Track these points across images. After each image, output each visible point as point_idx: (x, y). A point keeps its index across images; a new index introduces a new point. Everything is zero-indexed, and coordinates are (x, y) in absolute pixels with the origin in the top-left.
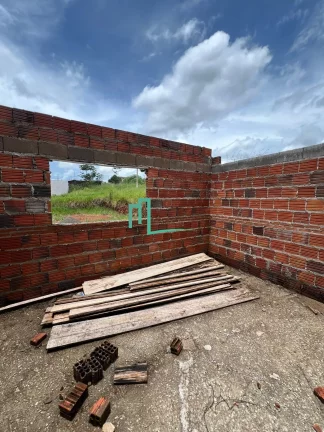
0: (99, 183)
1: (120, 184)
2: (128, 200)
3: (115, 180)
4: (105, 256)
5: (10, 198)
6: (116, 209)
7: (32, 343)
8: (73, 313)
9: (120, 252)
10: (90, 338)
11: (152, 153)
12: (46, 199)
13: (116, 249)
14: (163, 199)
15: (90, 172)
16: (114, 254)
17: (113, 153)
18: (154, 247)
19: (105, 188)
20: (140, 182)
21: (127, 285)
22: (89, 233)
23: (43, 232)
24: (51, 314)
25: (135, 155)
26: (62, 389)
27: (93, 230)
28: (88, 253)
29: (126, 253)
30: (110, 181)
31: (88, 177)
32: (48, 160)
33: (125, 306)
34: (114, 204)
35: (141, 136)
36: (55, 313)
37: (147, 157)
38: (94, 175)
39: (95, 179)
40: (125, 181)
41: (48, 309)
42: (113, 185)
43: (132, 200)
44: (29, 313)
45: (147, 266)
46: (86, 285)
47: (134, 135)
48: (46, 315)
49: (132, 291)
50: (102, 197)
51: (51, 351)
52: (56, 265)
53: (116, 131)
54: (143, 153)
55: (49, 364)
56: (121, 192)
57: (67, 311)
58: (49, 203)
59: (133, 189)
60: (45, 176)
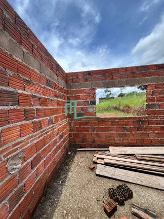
0: (113, 98)
1: (124, 97)
2: (130, 106)
3: (121, 95)
4: (120, 135)
5: (82, 106)
6: (123, 111)
7: (90, 168)
8: (106, 161)
9: (129, 134)
10: (115, 177)
11: (150, 75)
12: (94, 106)
13: (126, 132)
14: (160, 103)
15: (109, 93)
16: (125, 135)
17: (124, 80)
18: (154, 135)
19: (116, 100)
20: (136, 95)
21: (134, 154)
22: (112, 122)
23: (93, 120)
24: (96, 158)
25: (138, 78)
26: (104, 197)
27: (114, 121)
28: (112, 132)
29: (133, 135)
30: (118, 96)
31: (108, 95)
32: (95, 89)
33: (134, 167)
34: (122, 108)
35: (142, 66)
36: (98, 158)
37: (146, 78)
38: (111, 94)
39: (111, 96)
40: (127, 96)
41: (95, 155)
42: (120, 98)
43: (132, 105)
44: (88, 154)
45: (147, 146)
46: (111, 148)
47: (137, 67)
48: (94, 158)
49: (139, 159)
50: (115, 105)
51: (97, 175)
52: (98, 135)
53: (126, 68)
54: (144, 76)
55: (97, 181)
56: (125, 102)
57: (103, 159)
58: (95, 108)
59: (132, 99)
60: (94, 96)
